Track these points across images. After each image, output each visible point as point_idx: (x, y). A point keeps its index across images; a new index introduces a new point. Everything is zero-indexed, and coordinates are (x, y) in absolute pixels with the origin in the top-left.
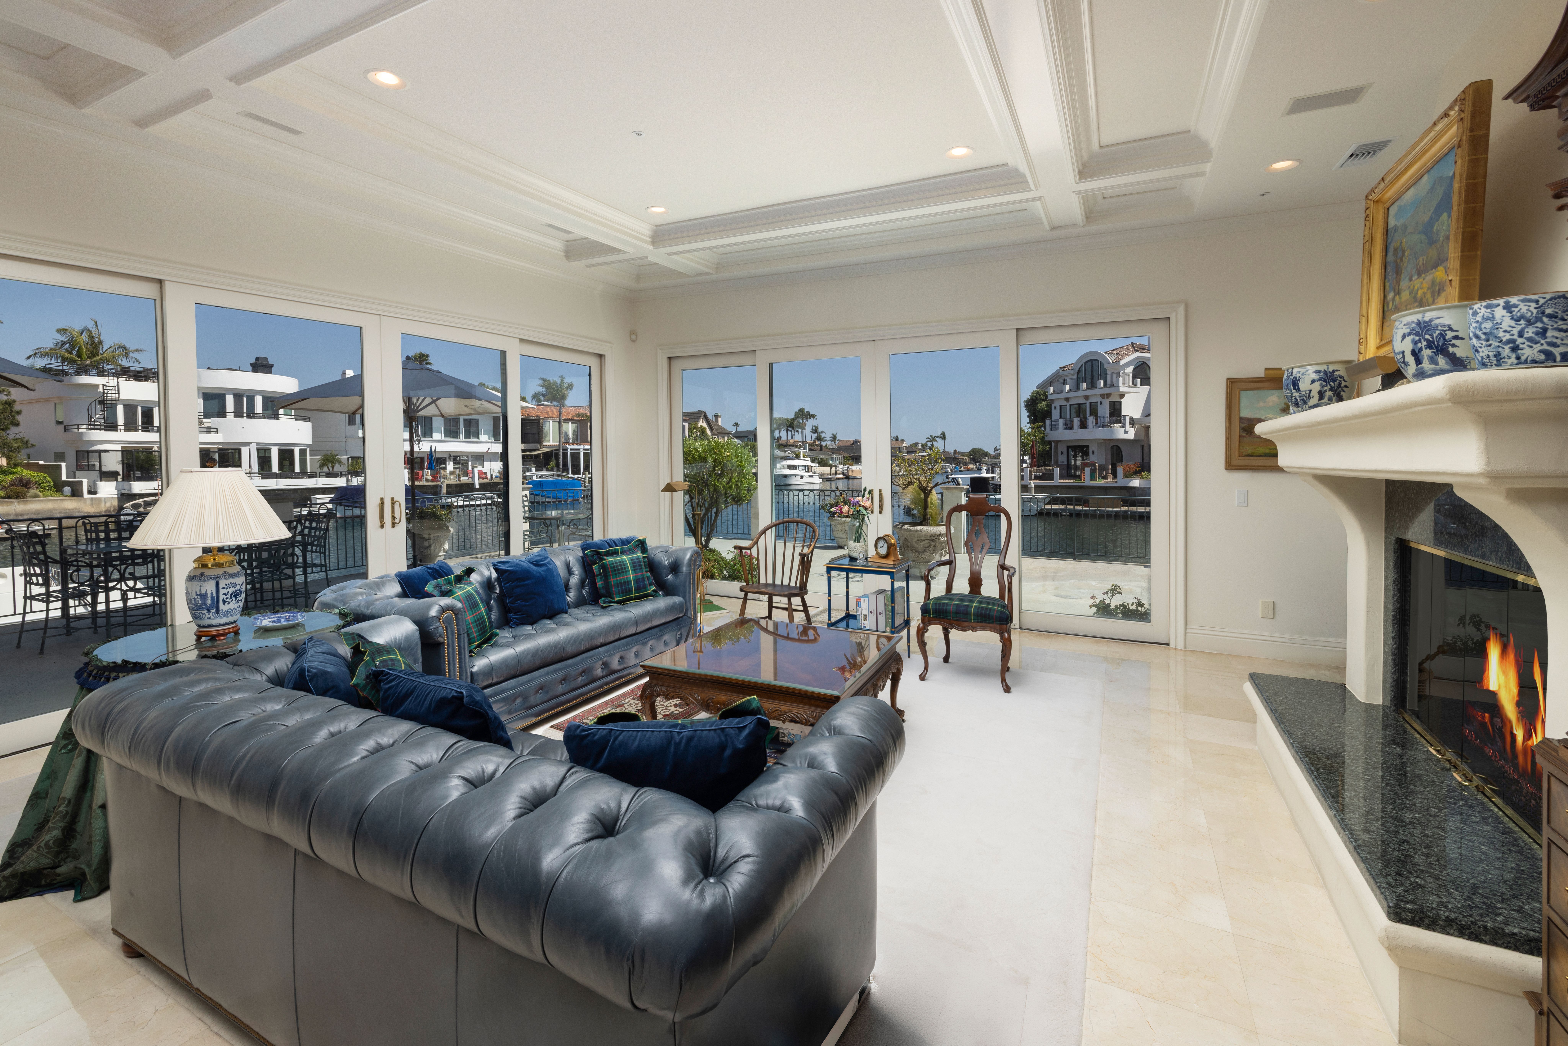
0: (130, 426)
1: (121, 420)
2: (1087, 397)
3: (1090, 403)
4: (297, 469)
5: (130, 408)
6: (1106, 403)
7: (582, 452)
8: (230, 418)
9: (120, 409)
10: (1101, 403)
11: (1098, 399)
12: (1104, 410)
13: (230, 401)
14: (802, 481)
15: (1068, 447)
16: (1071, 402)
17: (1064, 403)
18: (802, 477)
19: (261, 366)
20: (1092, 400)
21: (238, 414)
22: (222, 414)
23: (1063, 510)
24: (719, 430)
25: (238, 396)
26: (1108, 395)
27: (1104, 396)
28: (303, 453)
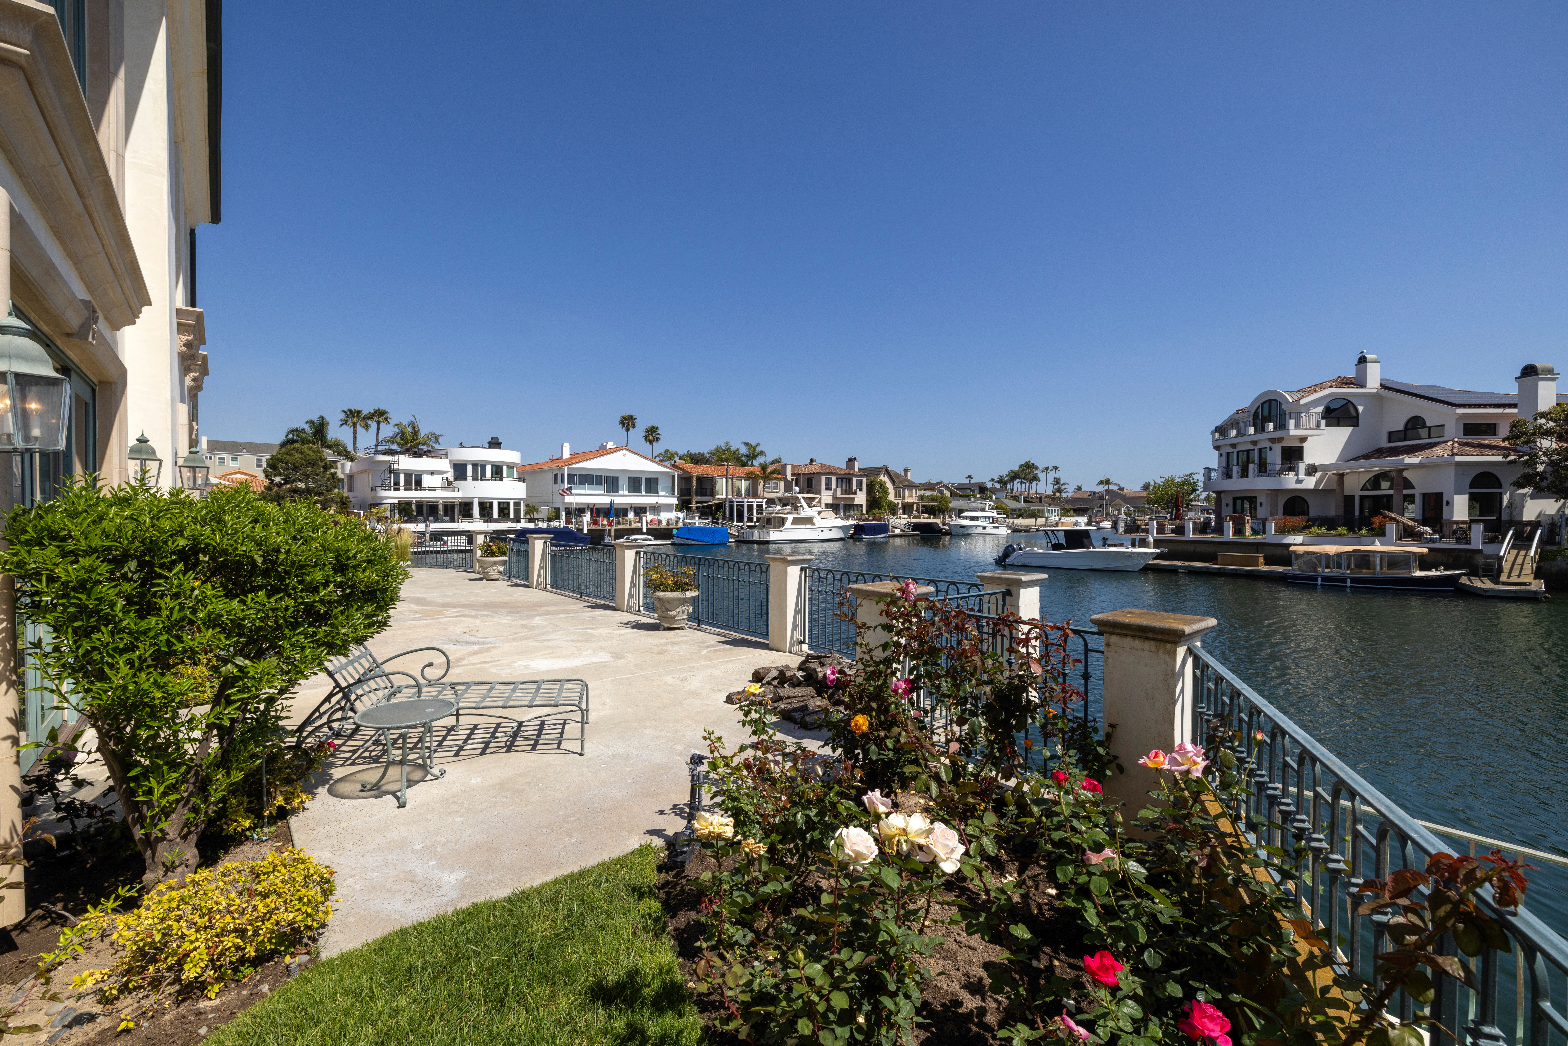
0: (408, 487)
1: (402, 483)
2: (1255, 443)
3: (1260, 450)
4: (512, 516)
5: (408, 475)
6: (1278, 448)
7: (746, 504)
8: (470, 480)
9: (402, 476)
10: (1271, 449)
11: (1268, 444)
12: (1275, 457)
13: (470, 469)
14: (984, 531)
15: (1235, 499)
16: (1239, 448)
17: (1230, 450)
18: (984, 528)
19: (495, 444)
20: (1260, 446)
21: (475, 478)
22: (464, 478)
23: (1180, 567)
24: (906, 483)
25: (475, 465)
26: (1280, 440)
27: (1273, 440)
28: (517, 505)
